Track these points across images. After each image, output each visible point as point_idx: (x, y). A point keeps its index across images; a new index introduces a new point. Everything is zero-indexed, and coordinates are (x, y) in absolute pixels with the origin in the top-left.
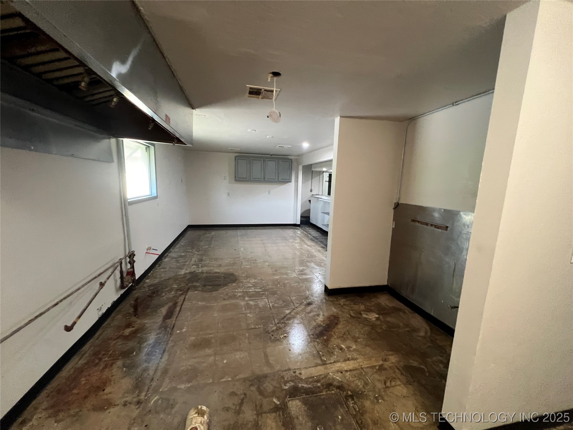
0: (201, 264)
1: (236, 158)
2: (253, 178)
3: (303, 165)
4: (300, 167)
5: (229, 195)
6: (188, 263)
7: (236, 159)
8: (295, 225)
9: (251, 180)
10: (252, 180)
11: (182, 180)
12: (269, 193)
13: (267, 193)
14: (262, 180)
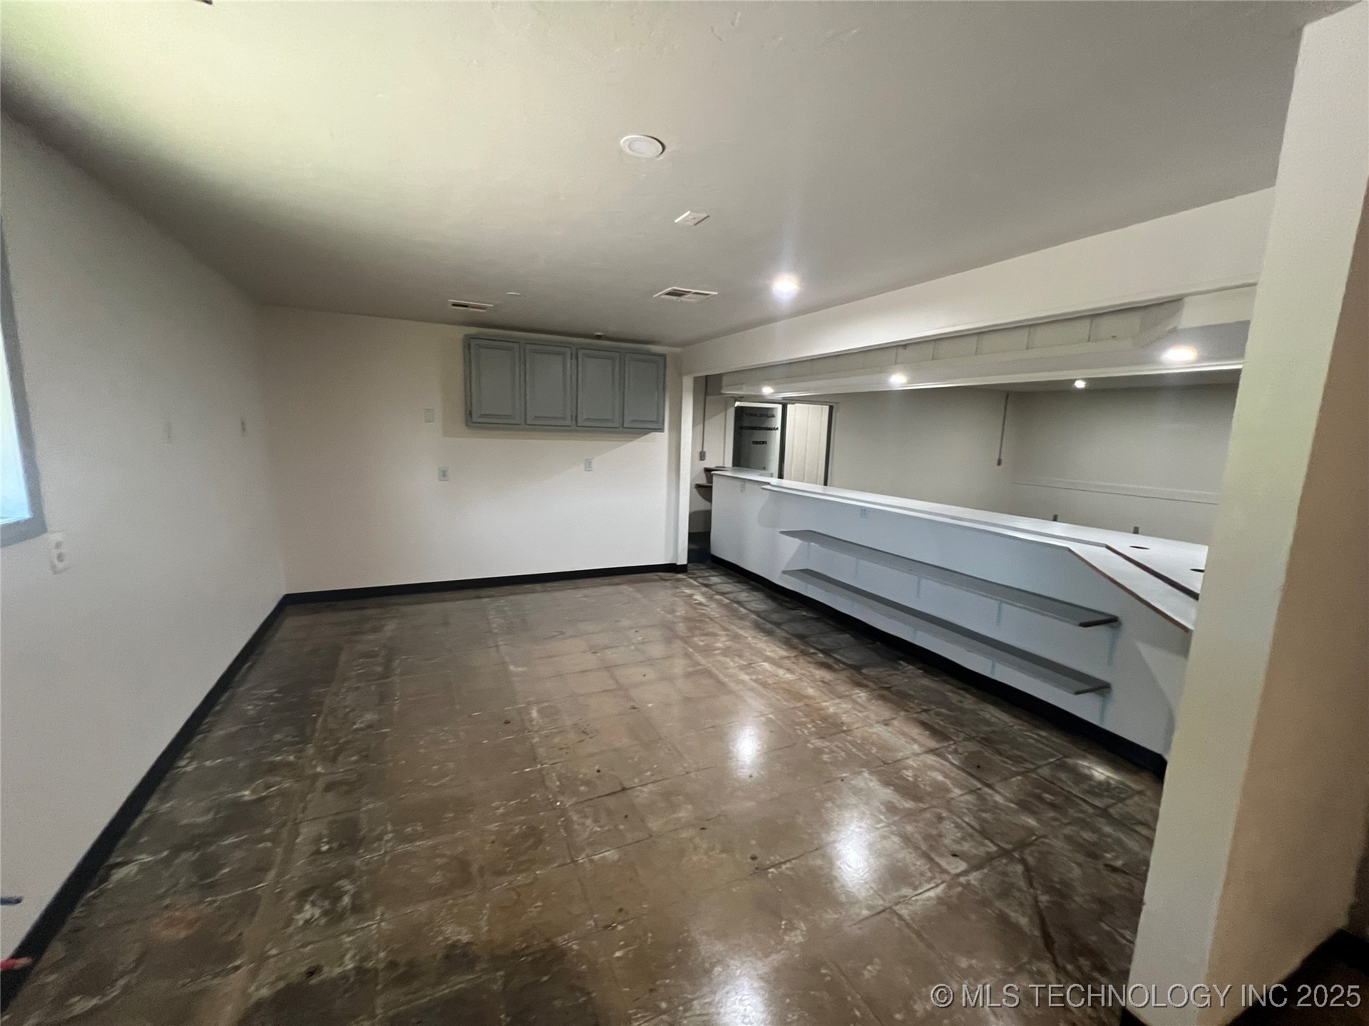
0: (349, 873)
1: (473, 343)
2: (537, 418)
3: (697, 375)
4: (688, 383)
5: (444, 476)
6: (271, 875)
7: (472, 345)
8: (672, 568)
9: (528, 422)
10: (533, 423)
11: (243, 424)
12: (588, 465)
13: (582, 466)
14: (568, 422)
